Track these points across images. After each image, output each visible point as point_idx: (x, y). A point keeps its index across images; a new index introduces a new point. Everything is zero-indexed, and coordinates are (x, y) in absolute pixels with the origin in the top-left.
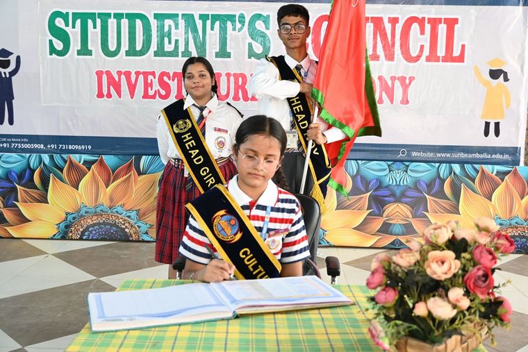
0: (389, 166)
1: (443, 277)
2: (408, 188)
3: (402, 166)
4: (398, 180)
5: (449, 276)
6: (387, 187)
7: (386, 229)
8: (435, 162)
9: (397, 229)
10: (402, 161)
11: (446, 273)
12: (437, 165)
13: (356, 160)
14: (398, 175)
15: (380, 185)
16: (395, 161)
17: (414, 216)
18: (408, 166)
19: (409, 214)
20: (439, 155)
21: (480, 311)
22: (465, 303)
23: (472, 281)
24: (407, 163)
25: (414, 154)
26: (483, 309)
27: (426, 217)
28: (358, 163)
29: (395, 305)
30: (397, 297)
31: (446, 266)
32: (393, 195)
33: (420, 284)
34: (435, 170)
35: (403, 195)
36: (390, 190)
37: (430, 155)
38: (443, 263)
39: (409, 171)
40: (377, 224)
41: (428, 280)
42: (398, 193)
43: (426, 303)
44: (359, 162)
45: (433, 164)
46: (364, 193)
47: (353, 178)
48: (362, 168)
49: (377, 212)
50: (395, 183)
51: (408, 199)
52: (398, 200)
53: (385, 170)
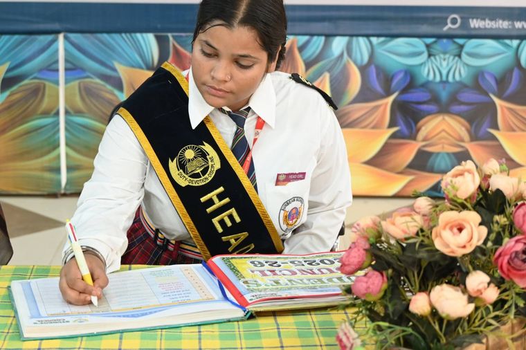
0: (428, 46)
1: (459, 253)
2: (462, 86)
3: (452, 47)
4: (444, 72)
5: (469, 250)
6: (426, 85)
7: (422, 162)
8: (511, 37)
9: (441, 162)
10: (450, 37)
11: (464, 247)
12: (515, 43)
13: (368, 36)
14: (444, 64)
15: (411, 81)
16: (439, 37)
17: (474, 137)
18: (462, 47)
19: (464, 134)
20: (518, 25)
21: (517, 306)
22: (492, 294)
23: (507, 258)
24: (461, 41)
25: (475, 23)
26: (521, 304)
27: (494, 138)
28: (371, 43)
29: (383, 297)
30: (385, 286)
31: (465, 235)
32: (435, 99)
33: (424, 264)
34: (511, 53)
35: (454, 99)
36: (431, 91)
37: (504, 25)
38: (460, 230)
39: (464, 55)
40: (408, 153)
41: (437, 257)
42: (444, 95)
43: (429, 295)
44: (374, 40)
45: (508, 41)
46: (383, 97)
47: (363, 69)
48: (380, 51)
49: (406, 131)
50: (438, 79)
51: (463, 108)
52: (444, 109)
53: (419, 54)
